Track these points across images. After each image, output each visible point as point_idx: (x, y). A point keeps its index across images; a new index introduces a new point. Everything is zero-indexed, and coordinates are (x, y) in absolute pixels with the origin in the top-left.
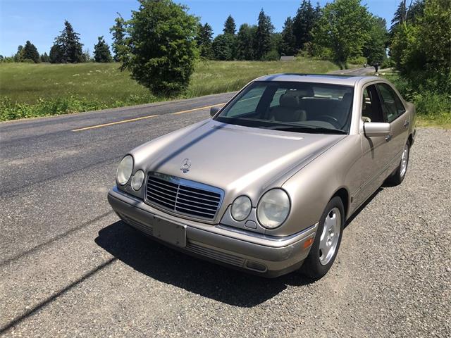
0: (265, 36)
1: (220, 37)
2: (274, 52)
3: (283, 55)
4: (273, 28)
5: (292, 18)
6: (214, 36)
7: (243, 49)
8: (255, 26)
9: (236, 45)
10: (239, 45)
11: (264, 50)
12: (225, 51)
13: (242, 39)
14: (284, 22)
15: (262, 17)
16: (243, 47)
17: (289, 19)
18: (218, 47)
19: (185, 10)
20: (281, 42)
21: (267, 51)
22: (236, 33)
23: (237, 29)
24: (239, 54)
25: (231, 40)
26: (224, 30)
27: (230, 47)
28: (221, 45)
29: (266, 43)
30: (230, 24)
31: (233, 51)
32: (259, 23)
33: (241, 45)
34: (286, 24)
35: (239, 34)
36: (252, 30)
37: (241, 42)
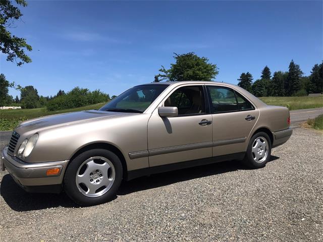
0: (294, 79)
1: (258, 81)
2: (303, 91)
3: (311, 93)
4: (301, 73)
5: (318, 65)
6: (253, 81)
7: (276, 89)
8: (287, 73)
9: (271, 86)
10: (273, 87)
11: (294, 89)
12: (262, 91)
13: (276, 82)
14: (312, 68)
15: (292, 66)
16: (276, 88)
17: (316, 66)
18: (256, 88)
19: (206, 61)
20: (308, 83)
21: (297, 90)
22: (271, 78)
23: (272, 75)
24: (273, 93)
25: (267, 83)
26: (262, 76)
27: (266, 88)
28: (259, 87)
29: (295, 84)
30: (266, 72)
31: (268, 91)
32: (290, 70)
33: (275, 86)
34: (313, 70)
35: (273, 78)
36: (284, 76)
37: (275, 84)
